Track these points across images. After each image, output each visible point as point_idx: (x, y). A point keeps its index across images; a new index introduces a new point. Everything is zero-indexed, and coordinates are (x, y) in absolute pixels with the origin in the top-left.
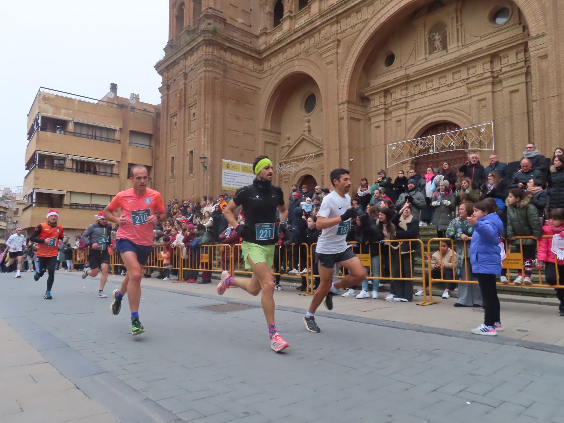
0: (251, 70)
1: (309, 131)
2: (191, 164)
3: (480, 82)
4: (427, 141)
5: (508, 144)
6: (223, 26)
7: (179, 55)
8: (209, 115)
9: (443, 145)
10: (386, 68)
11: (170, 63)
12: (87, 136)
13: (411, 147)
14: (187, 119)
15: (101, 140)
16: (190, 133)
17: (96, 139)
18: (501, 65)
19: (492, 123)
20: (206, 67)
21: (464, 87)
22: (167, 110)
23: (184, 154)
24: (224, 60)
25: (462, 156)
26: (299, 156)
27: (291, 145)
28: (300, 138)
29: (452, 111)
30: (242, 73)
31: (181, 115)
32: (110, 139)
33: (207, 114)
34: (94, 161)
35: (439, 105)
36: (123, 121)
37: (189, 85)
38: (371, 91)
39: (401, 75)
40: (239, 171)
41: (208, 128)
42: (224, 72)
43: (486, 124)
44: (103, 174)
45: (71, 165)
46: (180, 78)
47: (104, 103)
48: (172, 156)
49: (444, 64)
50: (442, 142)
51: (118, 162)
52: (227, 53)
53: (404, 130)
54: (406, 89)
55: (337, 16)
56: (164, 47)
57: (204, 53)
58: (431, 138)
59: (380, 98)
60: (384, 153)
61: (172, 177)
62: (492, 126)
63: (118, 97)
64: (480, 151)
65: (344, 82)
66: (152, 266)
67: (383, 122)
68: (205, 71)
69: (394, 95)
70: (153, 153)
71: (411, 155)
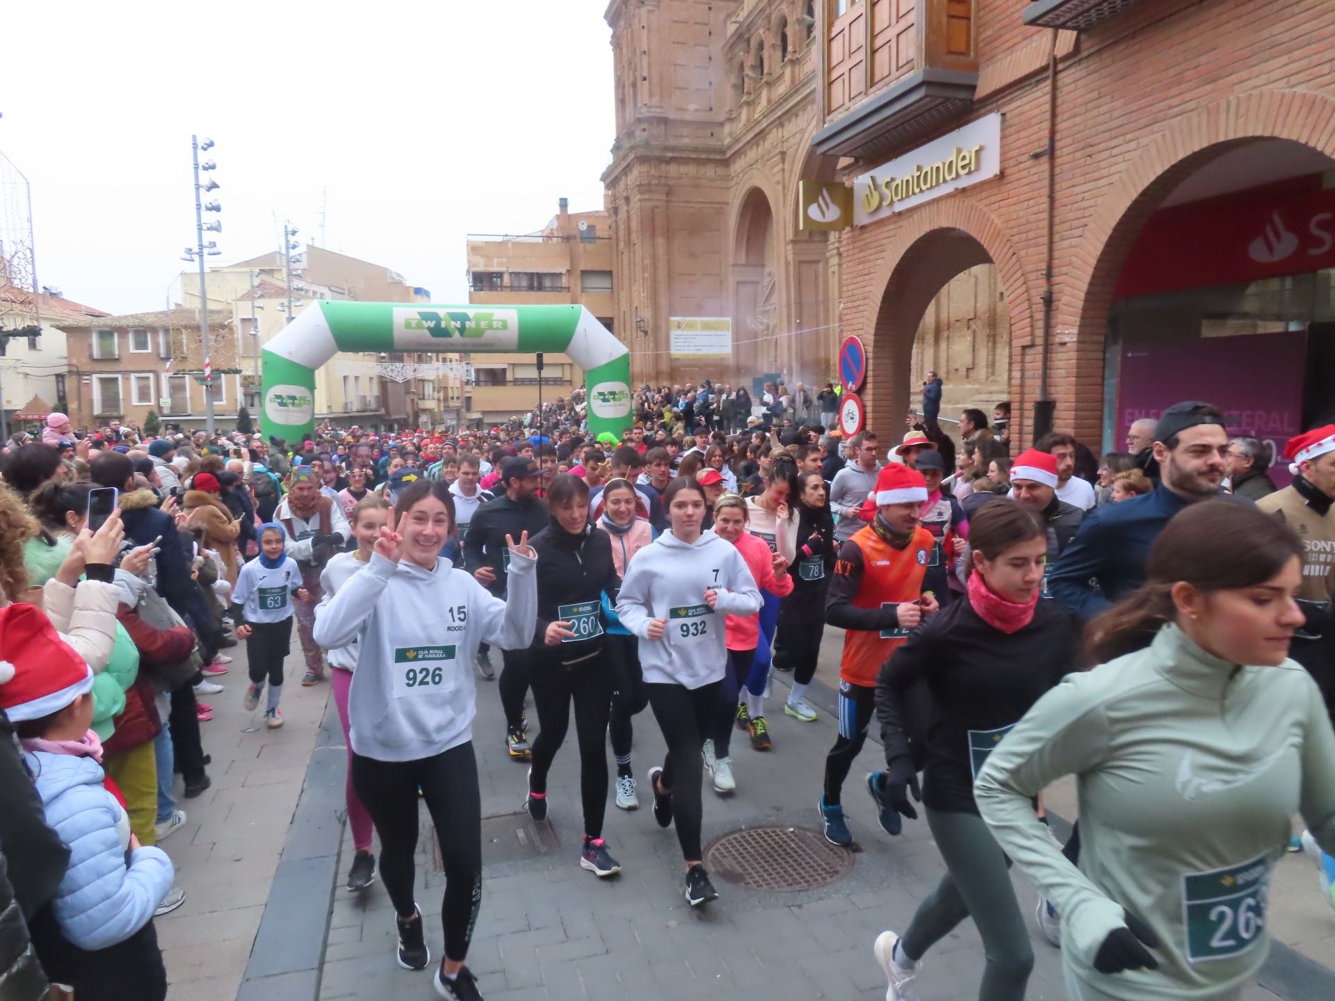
0: (712, 180)
6: (663, 127)
8: (647, 261)
11: (616, 173)
12: (527, 288)
15: (545, 291)
20: (642, 194)
23: (631, 309)
24: (666, 177)
30: (696, 187)
32: (554, 288)
36: (571, 260)
37: (631, 214)
40: (698, 330)
42: (667, 195)
52: (671, 167)
55: (779, 118)
56: (611, 147)
63: (567, 216)
68: (640, 200)
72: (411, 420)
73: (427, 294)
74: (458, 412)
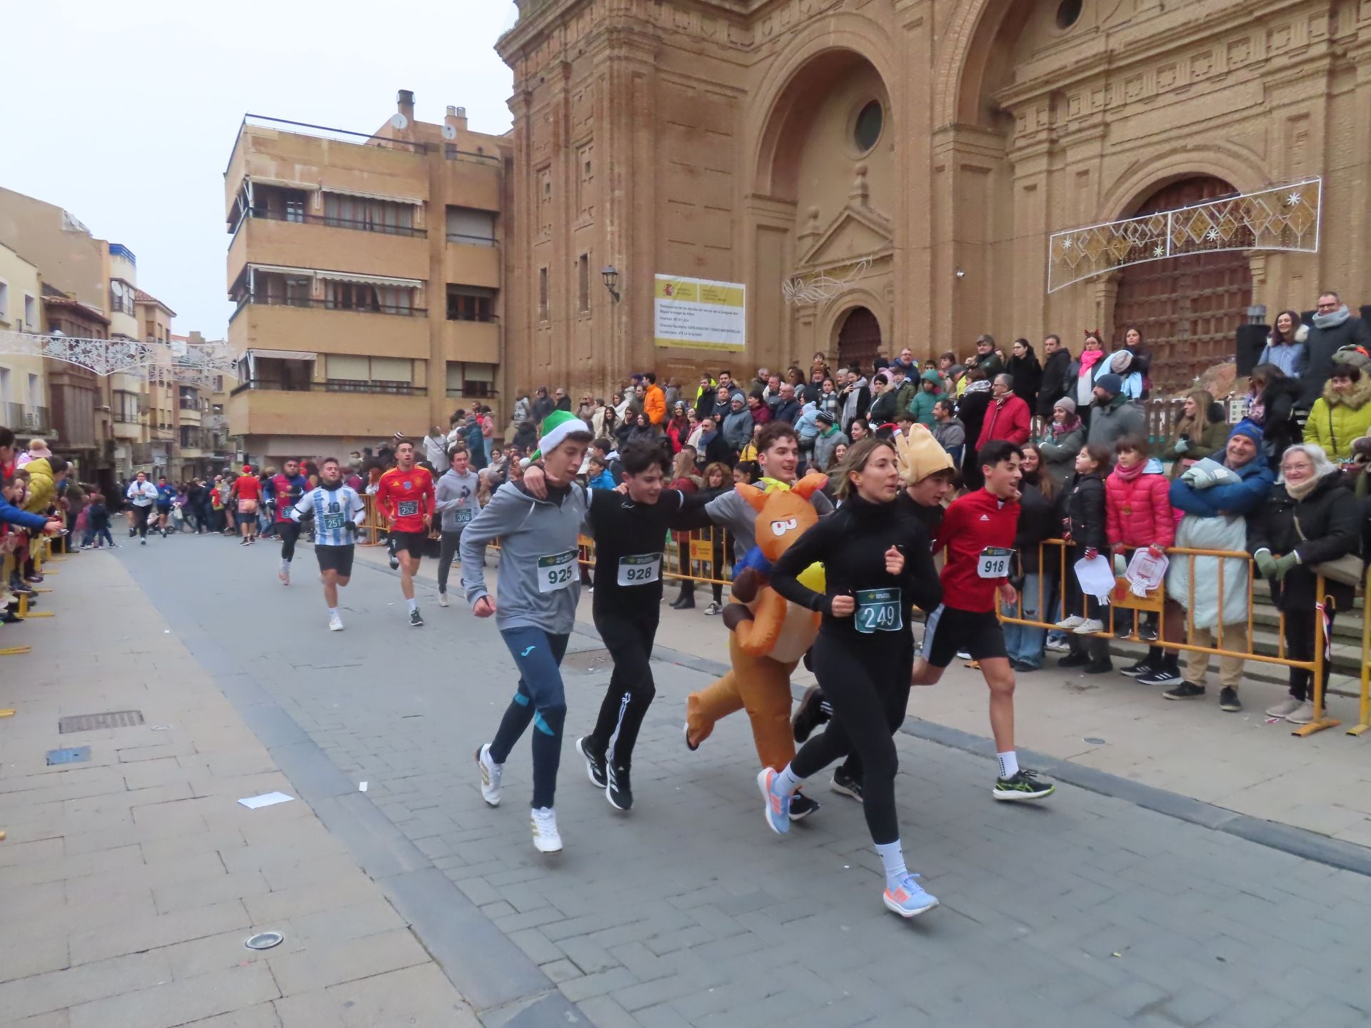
0: (723, 47)
1: (865, 197)
2: (584, 285)
3: (1297, 70)
4: (1150, 226)
5: (1355, 236)
7: (550, 18)
8: (621, 170)
9: (1189, 236)
10: (1057, 31)
11: (529, 37)
12: (354, 224)
13: (1109, 242)
14: (573, 178)
15: (384, 232)
16: (579, 211)
17: (372, 229)
18: (1358, 21)
19: (1320, 180)
20: (612, 47)
21: (1257, 82)
22: (528, 155)
23: (567, 261)
24: (655, 26)
25: (1235, 263)
26: (838, 261)
27: (821, 231)
28: (841, 214)
29: (1218, 149)
30: (700, 54)
31: (559, 165)
32: (403, 228)
33: (616, 165)
34: (371, 281)
35: (1186, 130)
36: (431, 185)
37: (575, 92)
38: (1016, 94)
39: (1094, 52)
40: (694, 300)
41: (619, 201)
42: (656, 57)
43: (1303, 183)
45: (323, 292)
46: (554, 74)
47: (383, 143)
48: (543, 267)
49: (1204, 23)
50: (1188, 231)
51: (425, 282)
52: (663, 8)
53: (1095, 199)
54: (1106, 90)
57: (607, 13)
58: (1162, 219)
59: (1038, 112)
60: (1043, 255)
61: (544, 316)
62: (1317, 188)
63: (416, 123)
64: (1283, 253)
65: (948, 75)
67: (1044, 176)
68: (611, 59)
69: (1074, 106)
70: (500, 254)
71: (1109, 263)
72: (102, 454)
73: (130, 257)
74: (168, 447)
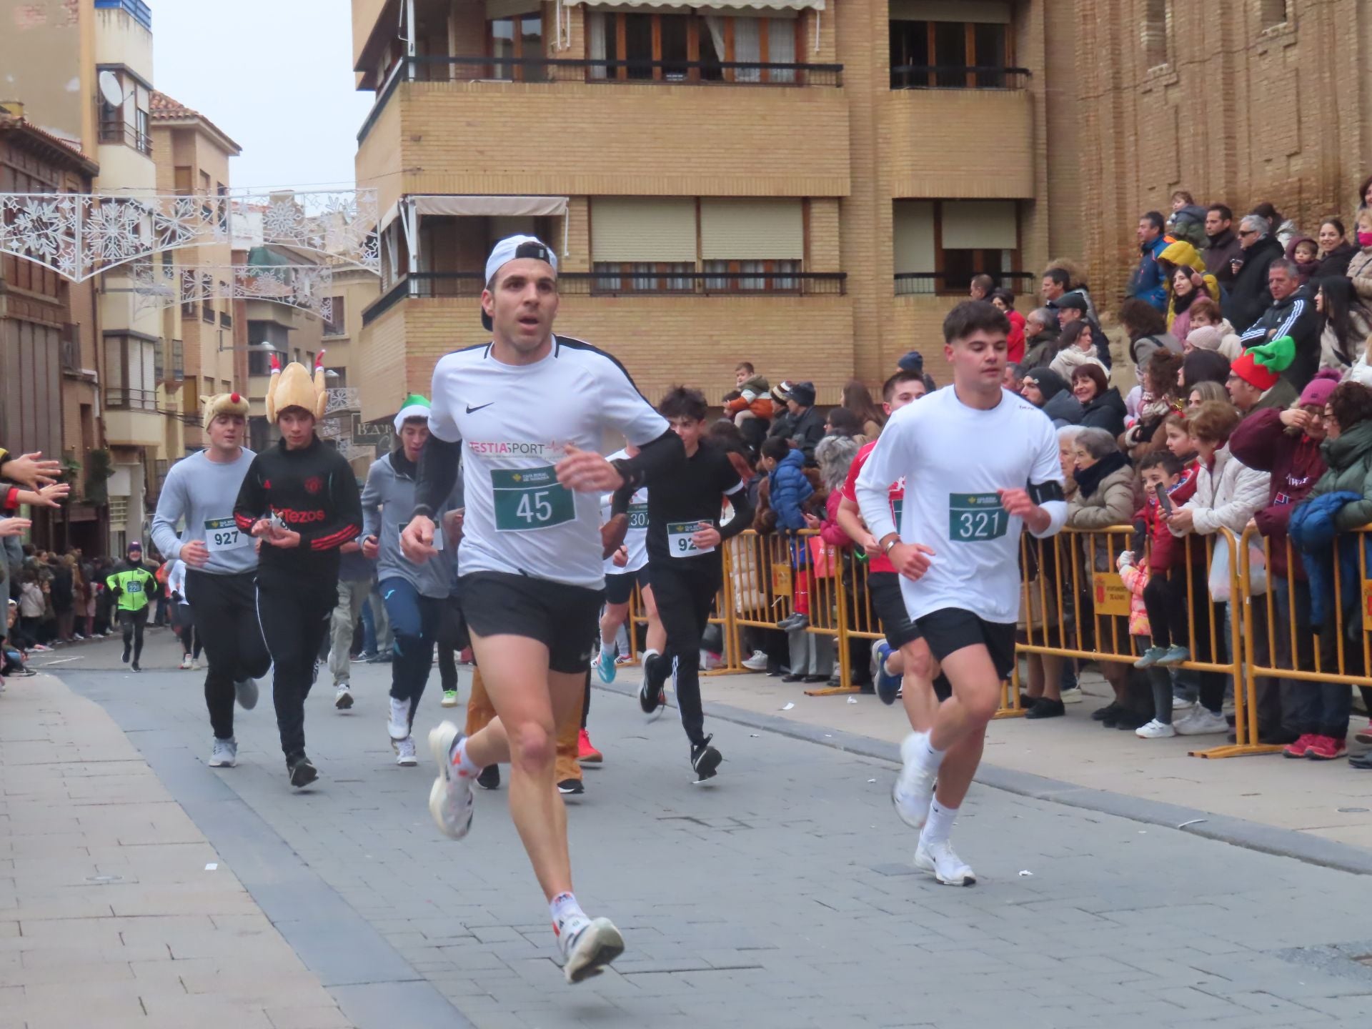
34: (697, 4)
44: (755, 75)
45: (580, 39)
61: (1159, 51)
66: (1063, 651)
